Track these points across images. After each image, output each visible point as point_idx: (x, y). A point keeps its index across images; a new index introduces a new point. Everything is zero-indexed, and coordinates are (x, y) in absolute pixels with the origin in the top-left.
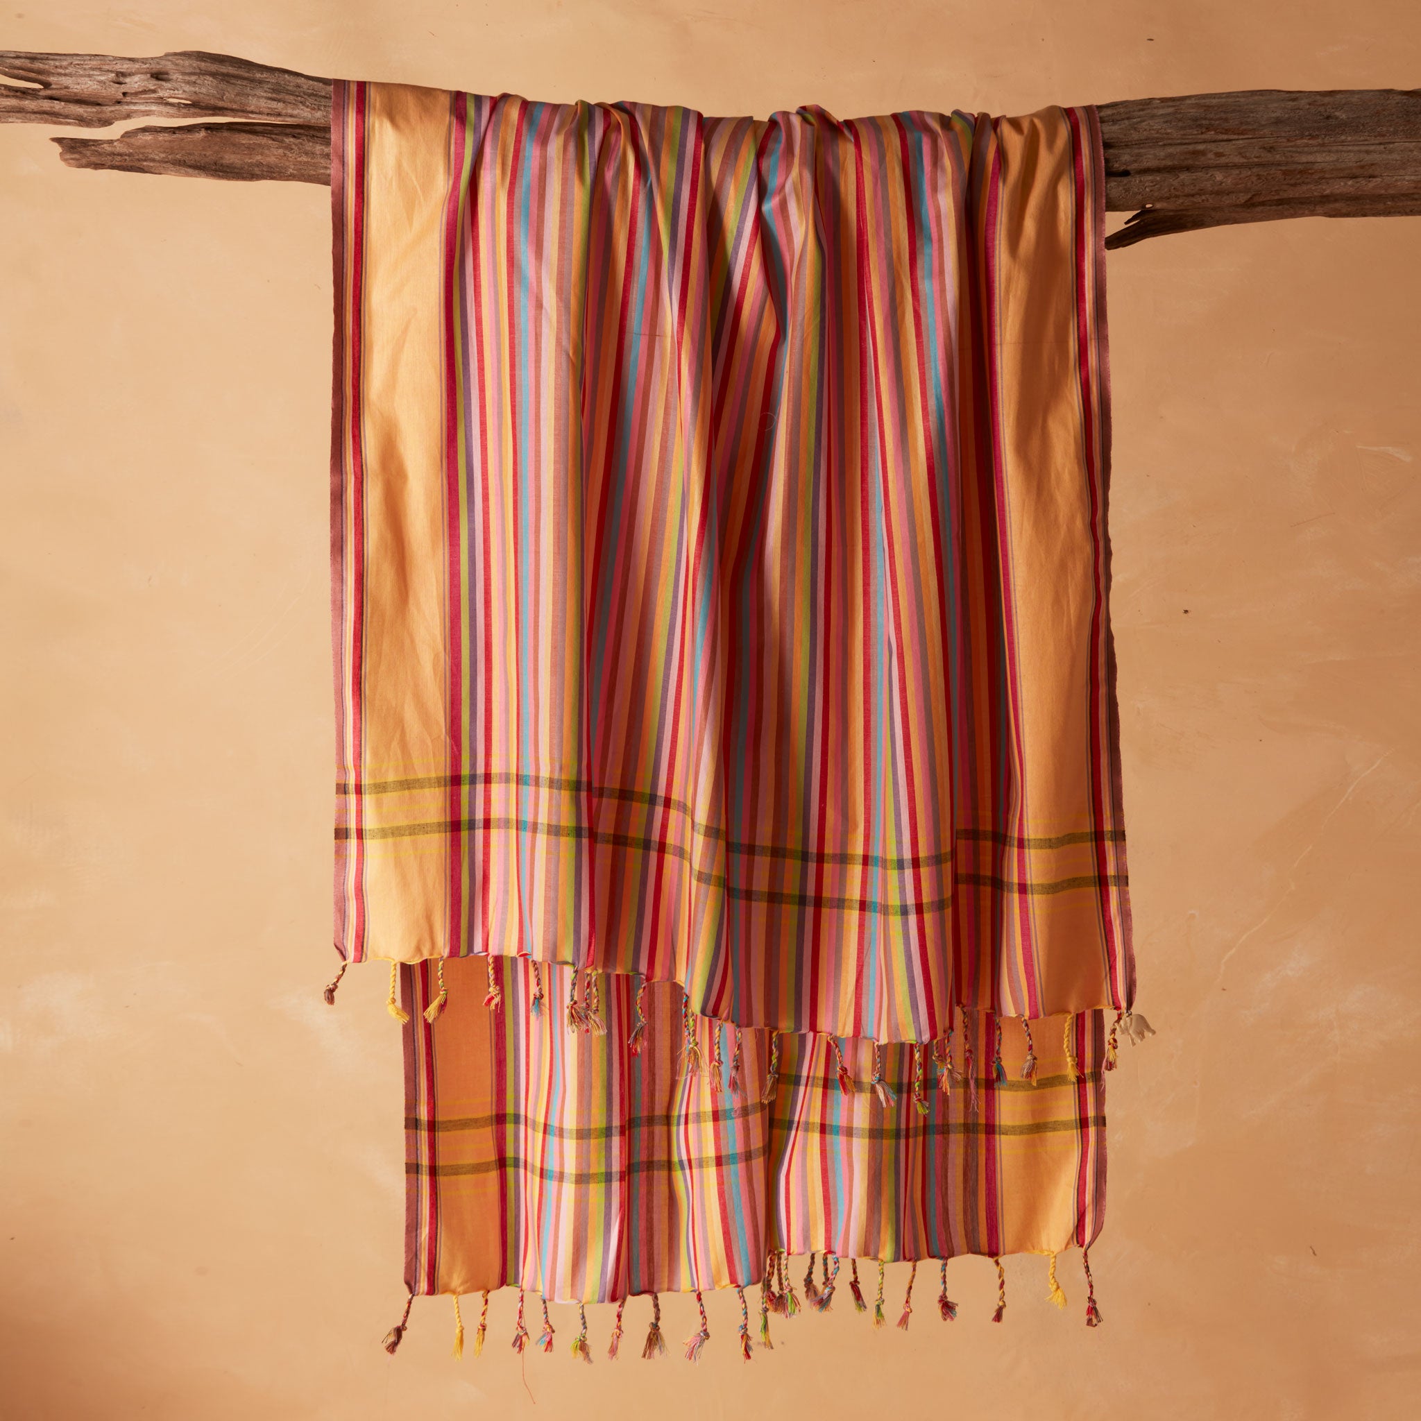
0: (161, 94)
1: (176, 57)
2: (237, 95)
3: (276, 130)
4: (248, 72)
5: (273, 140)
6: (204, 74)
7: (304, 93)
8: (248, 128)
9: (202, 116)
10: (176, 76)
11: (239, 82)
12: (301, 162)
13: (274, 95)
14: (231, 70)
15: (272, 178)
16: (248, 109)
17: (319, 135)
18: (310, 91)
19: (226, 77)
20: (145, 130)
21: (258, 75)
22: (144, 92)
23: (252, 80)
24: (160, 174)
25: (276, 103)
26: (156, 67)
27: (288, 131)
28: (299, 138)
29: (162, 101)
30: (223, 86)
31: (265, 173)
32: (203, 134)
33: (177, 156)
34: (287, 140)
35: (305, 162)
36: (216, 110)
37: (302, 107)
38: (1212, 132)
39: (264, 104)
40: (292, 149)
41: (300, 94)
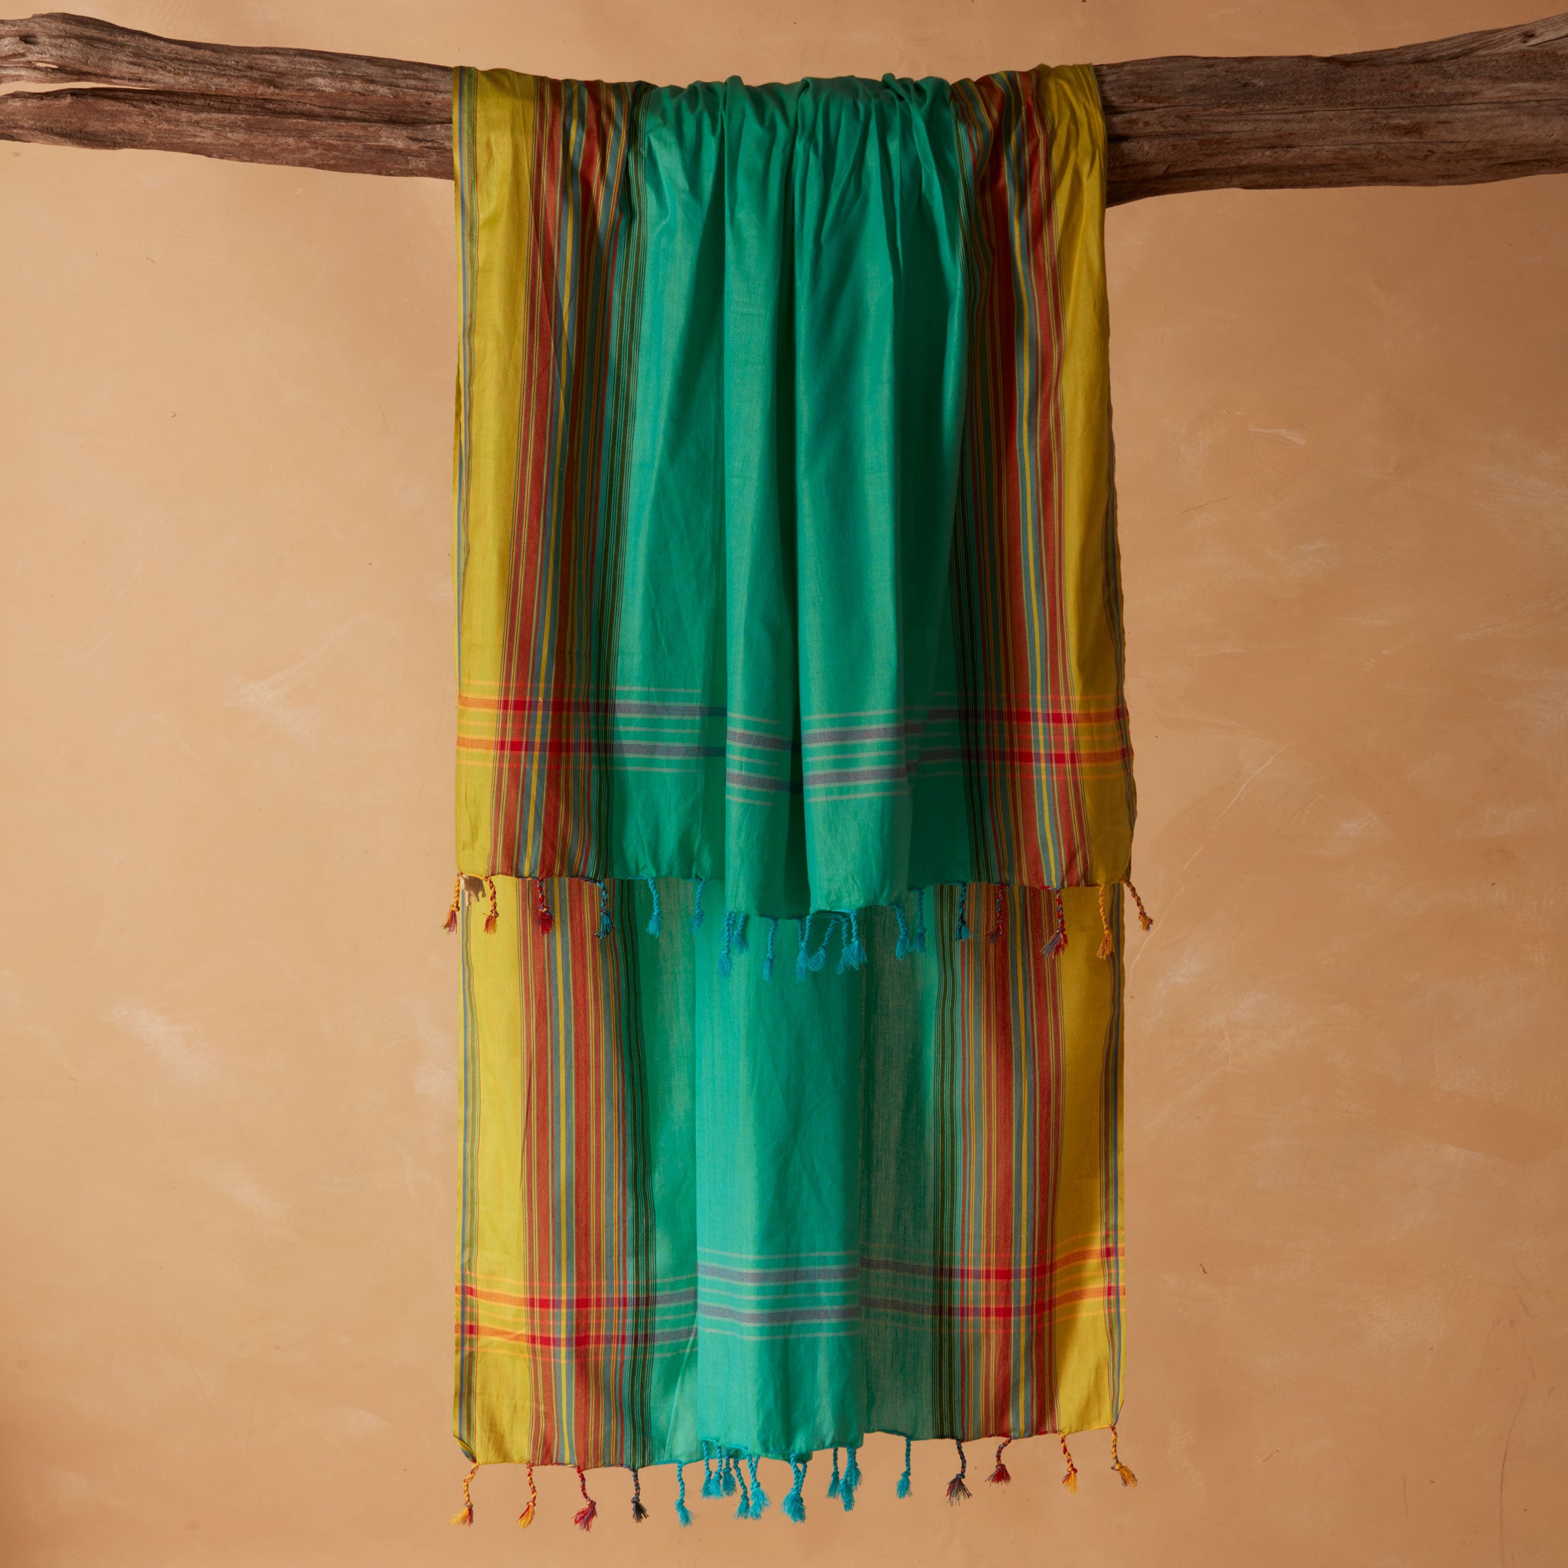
0: (30, 58)
1: (44, 19)
2: (101, 59)
3: (137, 96)
4: (110, 35)
5: (135, 107)
6: (70, 37)
7: (165, 57)
8: (110, 94)
9: (68, 81)
10: (42, 39)
11: (102, 46)
12: (160, 130)
13: (135, 60)
14: (94, 33)
15: (133, 147)
16: (111, 74)
17: (185, 101)
18: (173, 56)
19: (89, 41)
20: (15, 96)
21: (120, 39)
22: (14, 56)
23: (114, 44)
24: (29, 142)
25: (137, 67)
26: (24, 30)
27: (148, 97)
28: (158, 105)
29: (30, 66)
30: (87, 49)
31: (127, 141)
32: (68, 100)
33: (45, 123)
34: (147, 107)
35: (165, 130)
36: (82, 75)
37: (163, 72)
38: (1142, 101)
39: (125, 69)
40: (152, 116)
41: (161, 58)
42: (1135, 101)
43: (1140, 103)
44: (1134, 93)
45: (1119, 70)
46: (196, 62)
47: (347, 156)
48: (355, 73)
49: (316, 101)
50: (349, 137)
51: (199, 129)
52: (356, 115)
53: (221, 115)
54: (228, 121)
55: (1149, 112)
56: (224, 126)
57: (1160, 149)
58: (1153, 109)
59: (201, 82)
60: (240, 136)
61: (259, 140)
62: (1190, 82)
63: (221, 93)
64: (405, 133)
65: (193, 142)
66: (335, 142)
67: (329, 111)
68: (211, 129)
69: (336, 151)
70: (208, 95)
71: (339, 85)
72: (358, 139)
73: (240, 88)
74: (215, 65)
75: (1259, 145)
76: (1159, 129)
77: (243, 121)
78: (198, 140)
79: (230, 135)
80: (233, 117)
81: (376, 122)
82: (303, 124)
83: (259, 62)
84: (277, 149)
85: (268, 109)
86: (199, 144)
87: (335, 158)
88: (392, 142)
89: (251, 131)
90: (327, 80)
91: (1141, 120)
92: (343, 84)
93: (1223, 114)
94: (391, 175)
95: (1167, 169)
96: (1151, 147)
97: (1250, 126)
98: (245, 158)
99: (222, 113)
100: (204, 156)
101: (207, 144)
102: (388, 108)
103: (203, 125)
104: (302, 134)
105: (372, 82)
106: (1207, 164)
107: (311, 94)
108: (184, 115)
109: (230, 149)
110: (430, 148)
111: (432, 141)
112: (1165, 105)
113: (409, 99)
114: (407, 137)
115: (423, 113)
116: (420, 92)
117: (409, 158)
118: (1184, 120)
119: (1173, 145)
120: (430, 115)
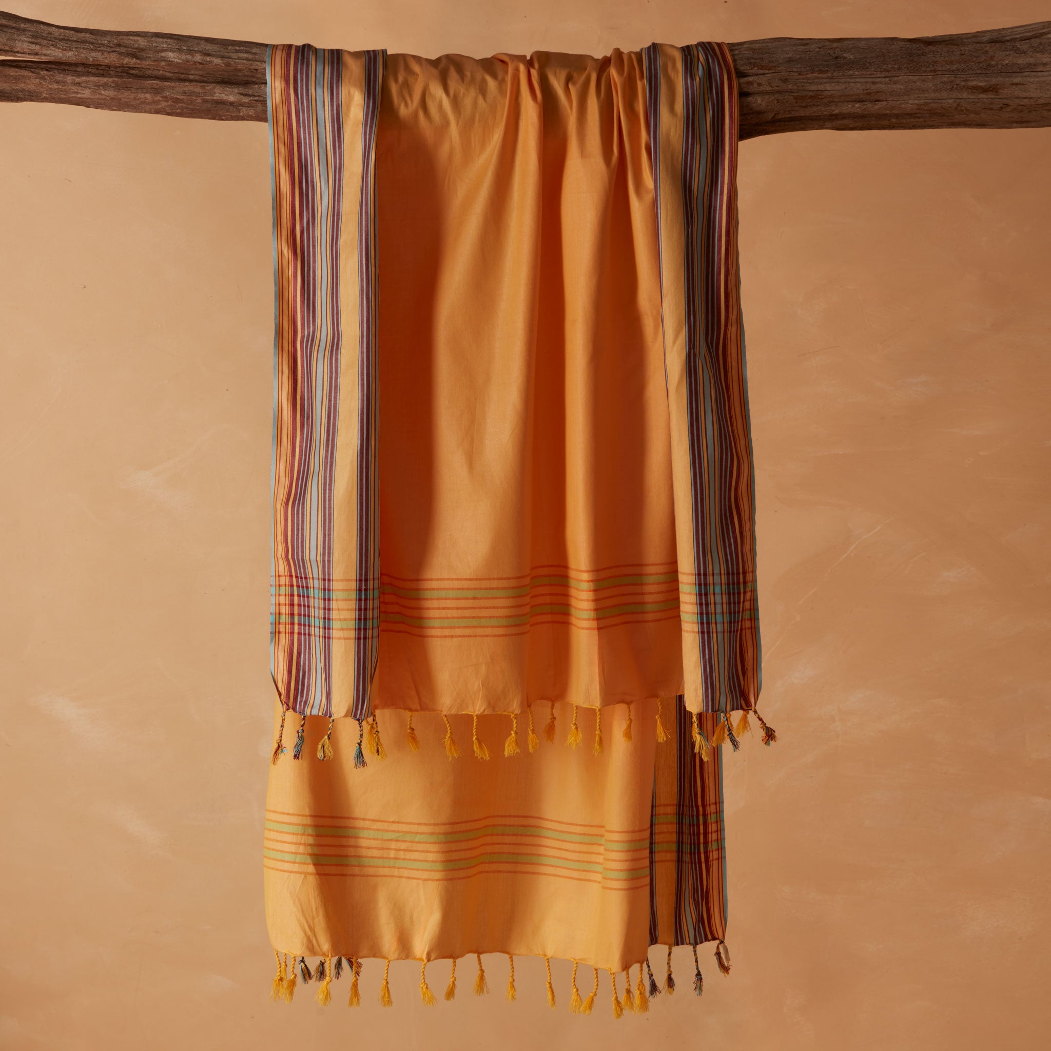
2: (8, 39)
3: (35, 65)
4: (15, 23)
5: (33, 72)
7: (55, 38)
8: (15, 64)
11: (9, 31)
12: (51, 89)
13: (33, 40)
14: (4, 22)
15: (31, 100)
16: (16, 50)
17: (70, 68)
18: (62, 37)
19: (1, 27)
21: (22, 26)
23: (18, 29)
25: (34, 45)
27: (43, 66)
28: (50, 71)
31: (26, 97)
34: (42, 73)
35: (55, 89)
37: (54, 49)
38: (756, 68)
39: (26, 47)
40: (45, 79)
41: (53, 39)
42: (752, 69)
43: (755, 70)
44: (751, 63)
45: (740, 47)
46: (79, 42)
47: (189, 107)
48: (196, 49)
49: (167, 68)
50: (191, 93)
51: (80, 88)
52: (197, 78)
53: (96, 78)
54: (102, 82)
55: (761, 76)
56: (99, 86)
57: (769, 102)
58: (764, 74)
59: (82, 55)
60: (111, 93)
61: (125, 95)
62: (787, 56)
63: (96, 63)
64: (236, 90)
65: (76, 97)
66: (181, 97)
67: (176, 75)
68: (89, 88)
69: (181, 103)
70: (87, 64)
71: (184, 57)
72: (198, 95)
73: (111, 59)
74: (92, 43)
75: (850, 100)
76: (768, 88)
77: (113, 82)
78: (79, 95)
79: (103, 92)
80: (105, 79)
81: (212, 83)
82: (157, 84)
83: (126, 41)
84: (138, 102)
85: (132, 74)
86: (80, 98)
87: (181, 108)
88: (224, 97)
89: (119, 89)
90: (175, 54)
91: (755, 82)
92: (187, 56)
93: (817, 78)
94: (222, 120)
95: (774, 116)
96: (762, 101)
97: (842, 86)
98: (114, 108)
99: (97, 77)
100: (84, 107)
101: (87, 99)
102: (220, 73)
103: (83, 85)
104: (157, 91)
105: (209, 55)
106: (802, 113)
107: (163, 63)
108: (69, 79)
109: (103, 102)
110: (257, 101)
111: (258, 96)
112: (772, 71)
113: (239, 67)
114: (238, 93)
115: (253, 77)
116: (251, 62)
117: (240, 108)
118: (785, 82)
119: (778, 100)
120: (257, 78)
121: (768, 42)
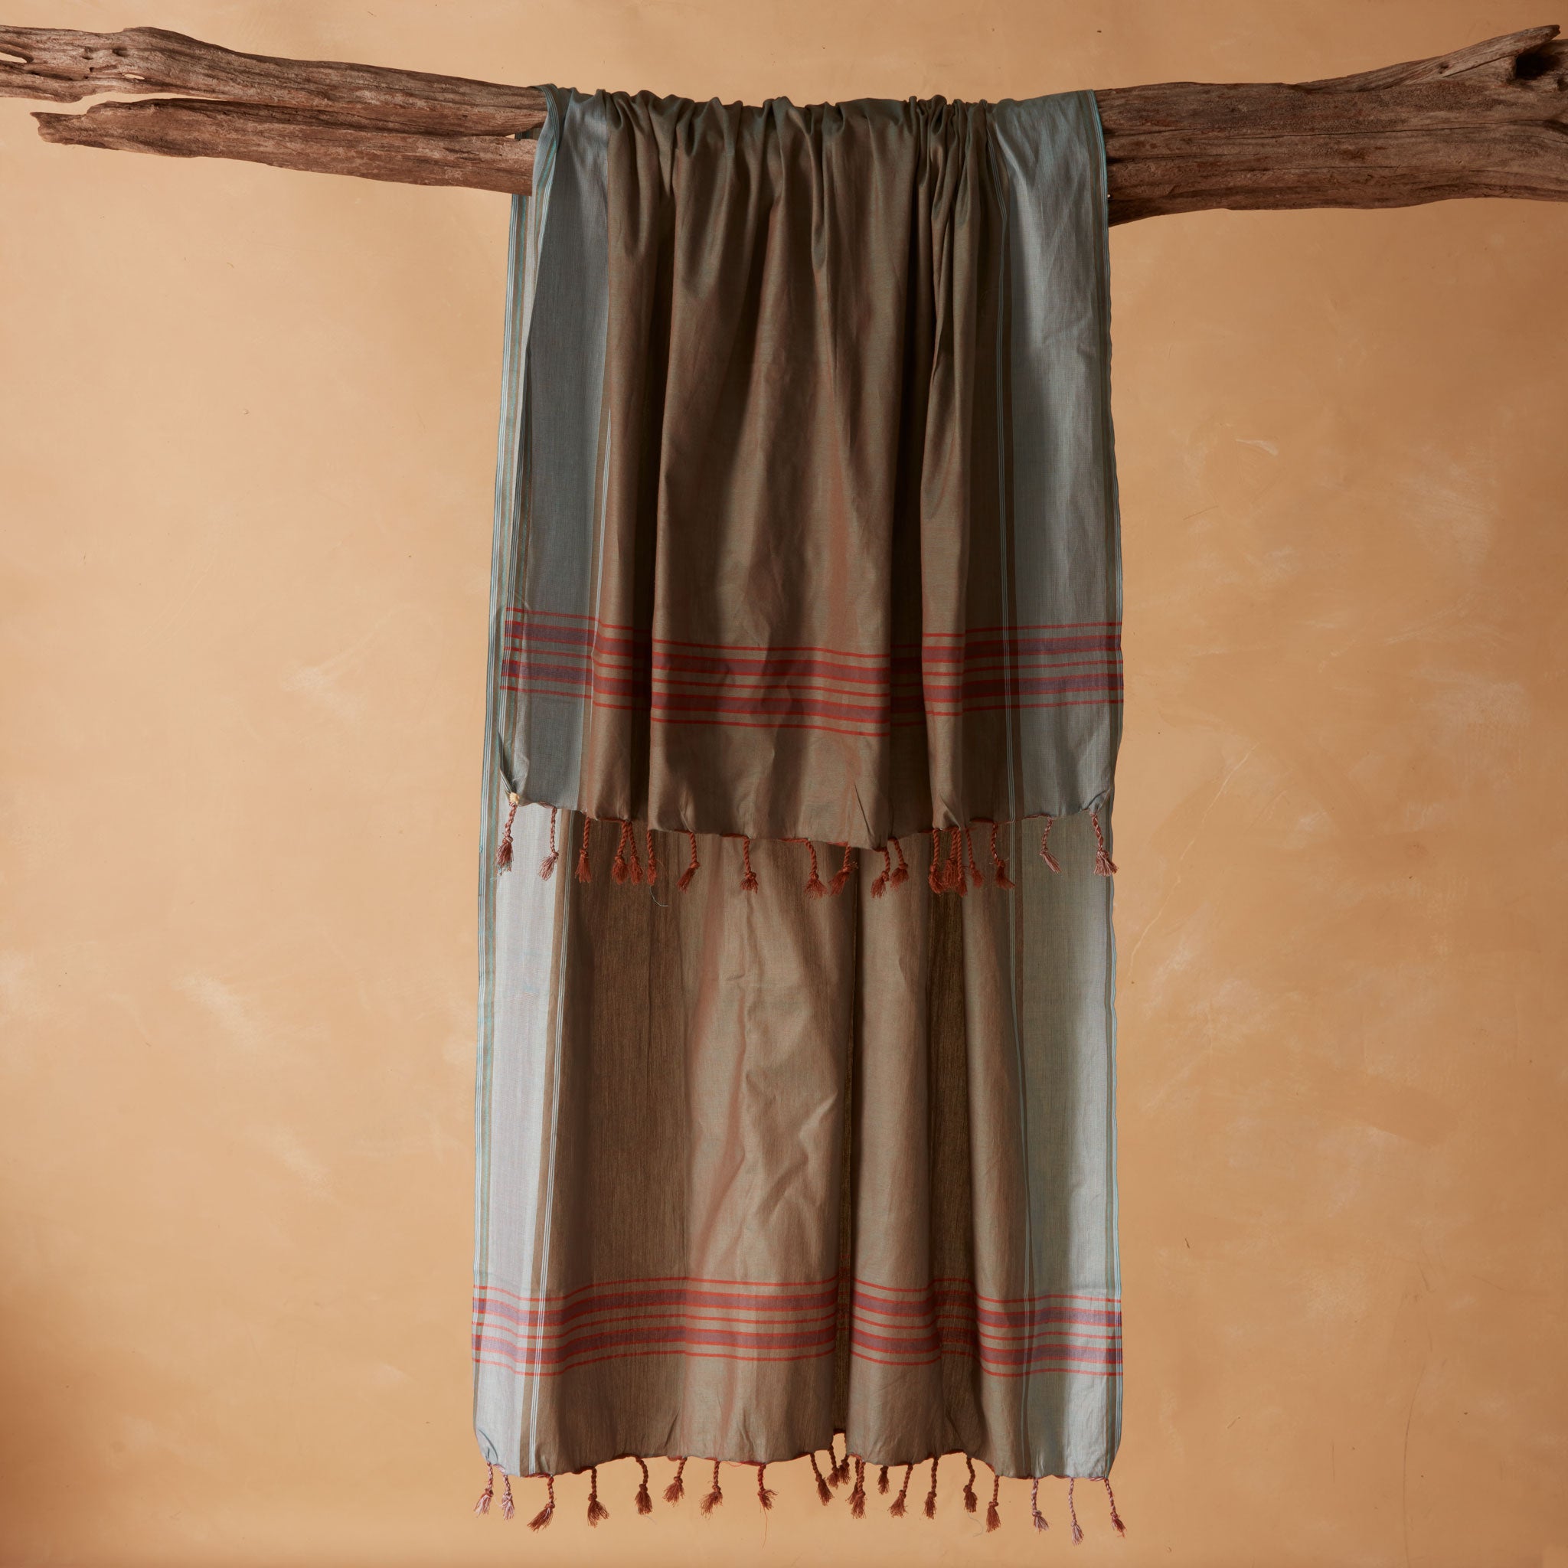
0: (121, 69)
1: (133, 33)
2: (181, 71)
3: (211, 107)
4: (190, 49)
5: (208, 116)
6: (155, 50)
7: (235, 70)
8: (188, 104)
9: (152, 92)
10: (132, 52)
11: (182, 59)
12: (230, 139)
13: (210, 72)
14: (176, 46)
15: (207, 155)
16: (190, 85)
17: (251, 112)
18: (242, 68)
19: (171, 54)
20: (106, 105)
21: (197, 52)
22: (107, 67)
23: (192, 57)
24: (117, 149)
25: (211, 79)
26: (117, 43)
27: (220, 107)
28: (229, 115)
29: (121, 77)
30: (169, 62)
31: (200, 150)
32: (152, 110)
33: (132, 132)
34: (219, 117)
35: (234, 139)
36: (164, 86)
37: (233, 84)
38: (1149, 124)
39: (201, 81)
40: (223, 126)
41: (232, 71)
42: (1143, 124)
43: (1148, 126)
44: (1141, 117)
45: (1130, 94)
46: (262, 75)
47: (388, 166)
48: (397, 87)
49: (363, 113)
50: (390, 148)
51: (262, 139)
52: (397, 126)
53: (281, 126)
54: (288, 131)
55: (1156, 135)
56: (284, 136)
57: (1166, 170)
58: (1160, 132)
59: (266, 94)
60: (296, 146)
61: (314, 149)
62: (1192, 107)
63: (282, 104)
64: (441, 144)
65: (257, 151)
66: (378, 153)
67: (374, 122)
68: (273, 139)
69: (379, 161)
70: (270, 106)
71: (383, 98)
72: (398, 149)
73: (298, 100)
74: (277, 78)
75: (1243, 168)
76: (1166, 152)
77: (301, 131)
78: (262, 149)
79: (288, 144)
80: (292, 127)
81: (414, 133)
82: (351, 134)
83: (316, 75)
84: (328, 158)
85: (322, 120)
86: (262, 152)
87: (378, 167)
88: (428, 153)
89: (307, 141)
90: (373, 92)
91: (1148, 142)
92: (387, 97)
93: (1217, 138)
94: (425, 184)
95: (1173, 190)
96: (1157, 169)
97: (1235, 150)
98: (301, 167)
99: (283, 123)
100: (265, 164)
101: (270, 153)
102: (424, 120)
103: (266, 135)
104: (351, 144)
105: (411, 95)
106: (1204, 185)
107: (359, 106)
108: (251, 125)
109: (288, 158)
110: (466, 159)
111: (467, 152)
112: (1171, 128)
113: (446, 112)
114: (444, 148)
115: (460, 125)
116: (458, 106)
117: (446, 168)
118: (1188, 143)
119: (1179, 167)
120: (466, 127)
121: (1165, 88)
